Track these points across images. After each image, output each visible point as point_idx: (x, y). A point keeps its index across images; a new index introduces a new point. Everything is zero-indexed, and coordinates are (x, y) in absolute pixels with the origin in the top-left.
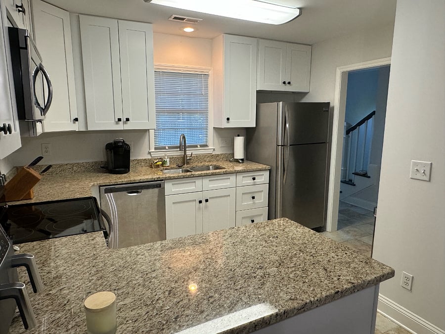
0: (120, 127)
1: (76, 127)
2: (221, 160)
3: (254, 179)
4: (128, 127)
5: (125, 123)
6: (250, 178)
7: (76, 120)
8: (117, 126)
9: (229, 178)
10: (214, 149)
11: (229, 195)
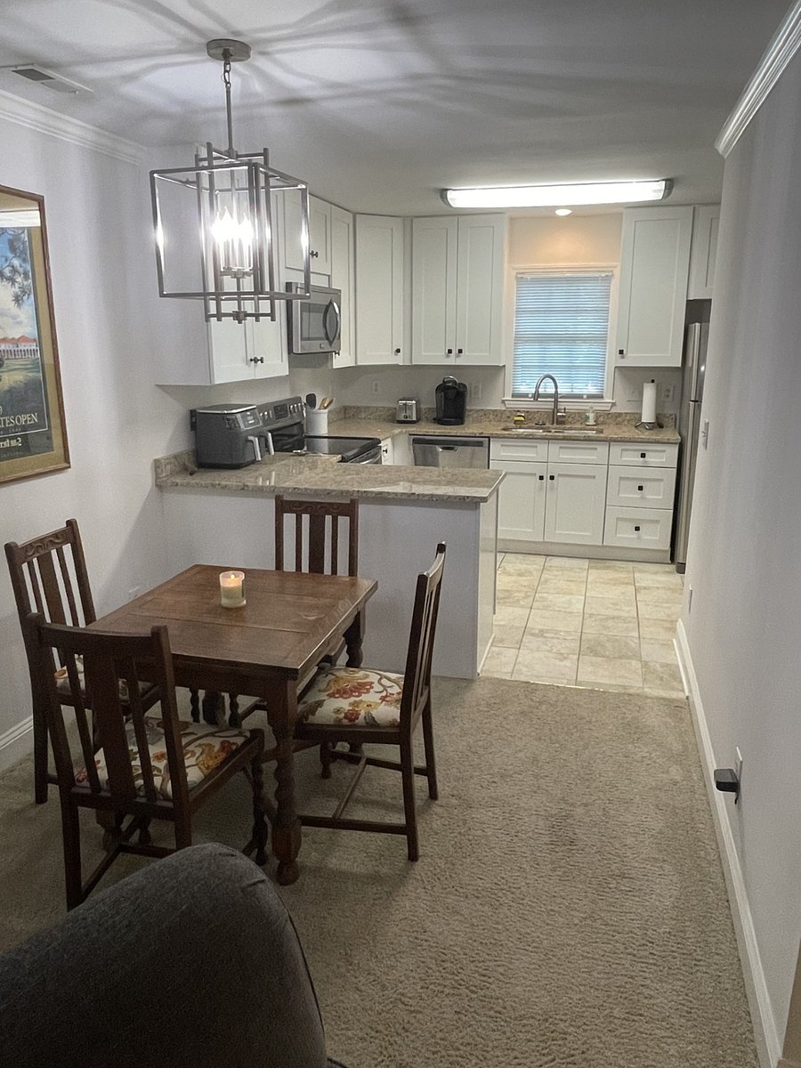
0: (452, 361)
1: (399, 360)
2: (626, 422)
3: (643, 456)
4: (461, 361)
5: (458, 356)
6: (637, 453)
7: (398, 351)
8: (448, 359)
9: (596, 449)
10: (614, 404)
11: (594, 477)
